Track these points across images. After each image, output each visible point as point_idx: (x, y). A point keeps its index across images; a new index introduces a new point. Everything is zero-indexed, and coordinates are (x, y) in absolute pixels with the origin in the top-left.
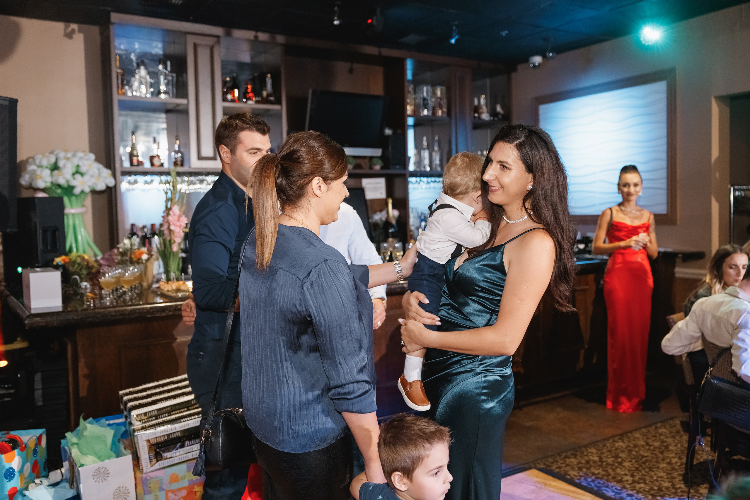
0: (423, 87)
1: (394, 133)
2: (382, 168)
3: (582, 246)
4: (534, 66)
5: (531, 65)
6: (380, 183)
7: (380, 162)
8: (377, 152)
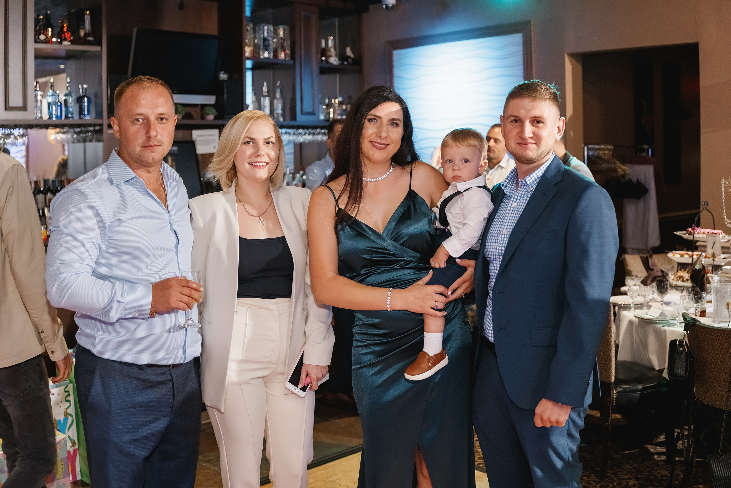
0: (264, 26)
1: (229, 78)
2: (216, 118)
4: (387, 7)
5: (384, 7)
6: (214, 135)
7: (214, 110)
8: (211, 100)
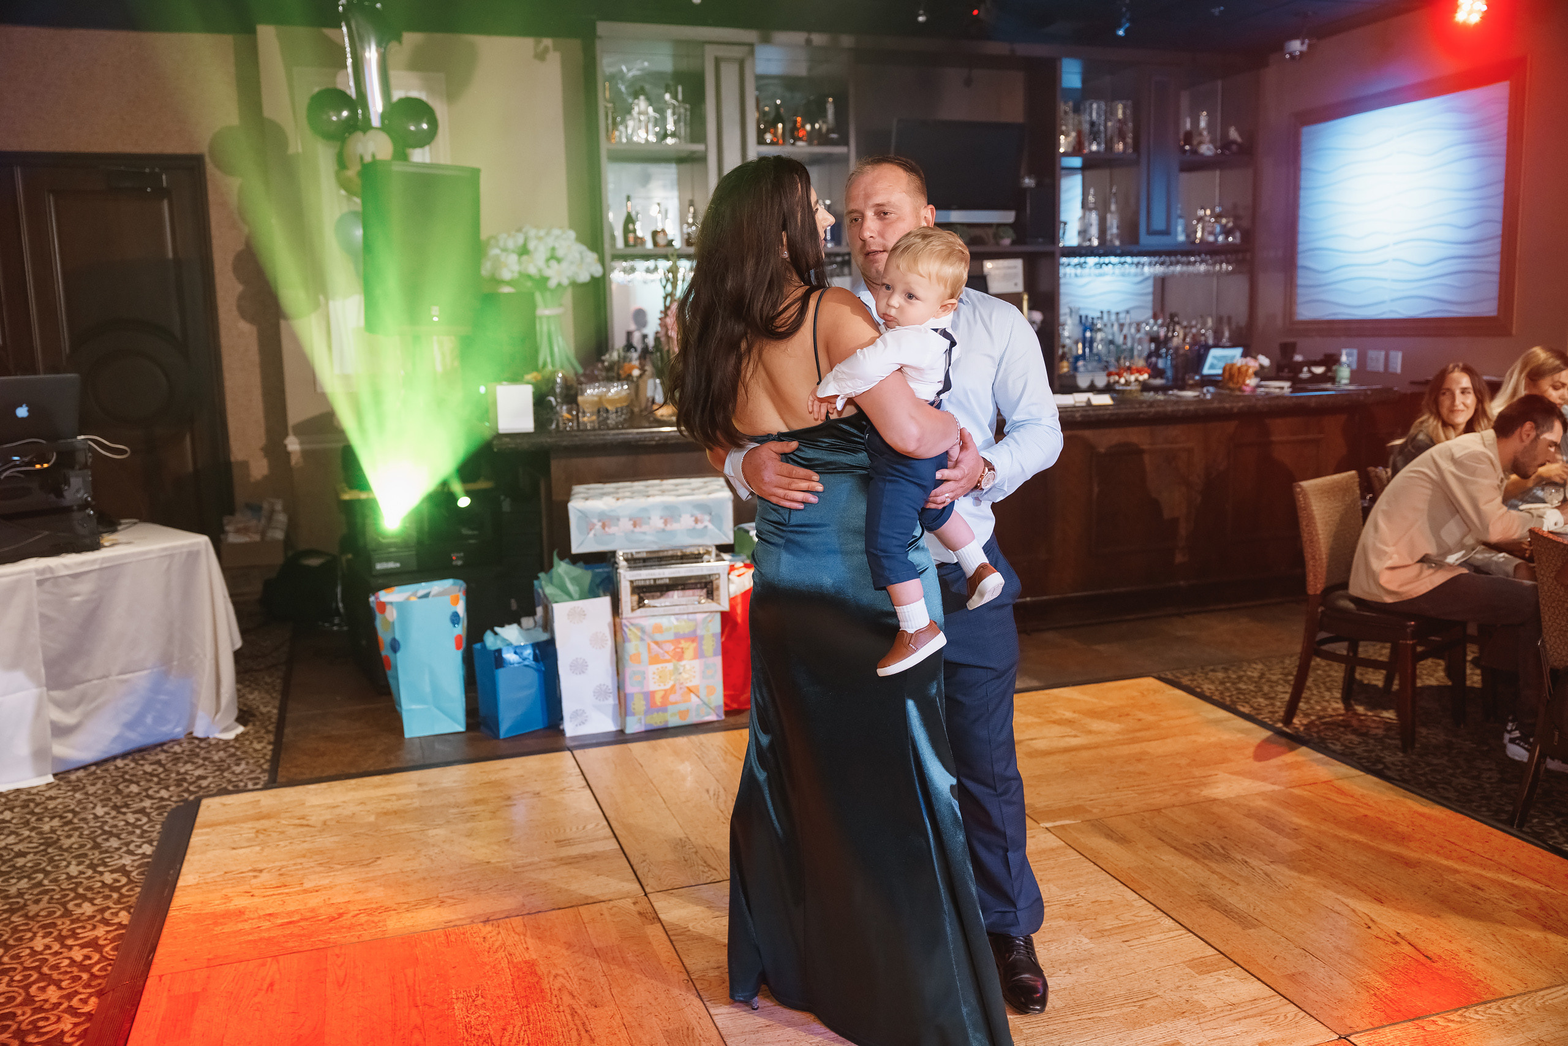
0: (1091, 105)
1: (1038, 184)
2: (1014, 243)
3: (1319, 370)
4: (1293, 57)
5: (1288, 56)
6: (1015, 267)
7: (1011, 232)
8: (1009, 217)
